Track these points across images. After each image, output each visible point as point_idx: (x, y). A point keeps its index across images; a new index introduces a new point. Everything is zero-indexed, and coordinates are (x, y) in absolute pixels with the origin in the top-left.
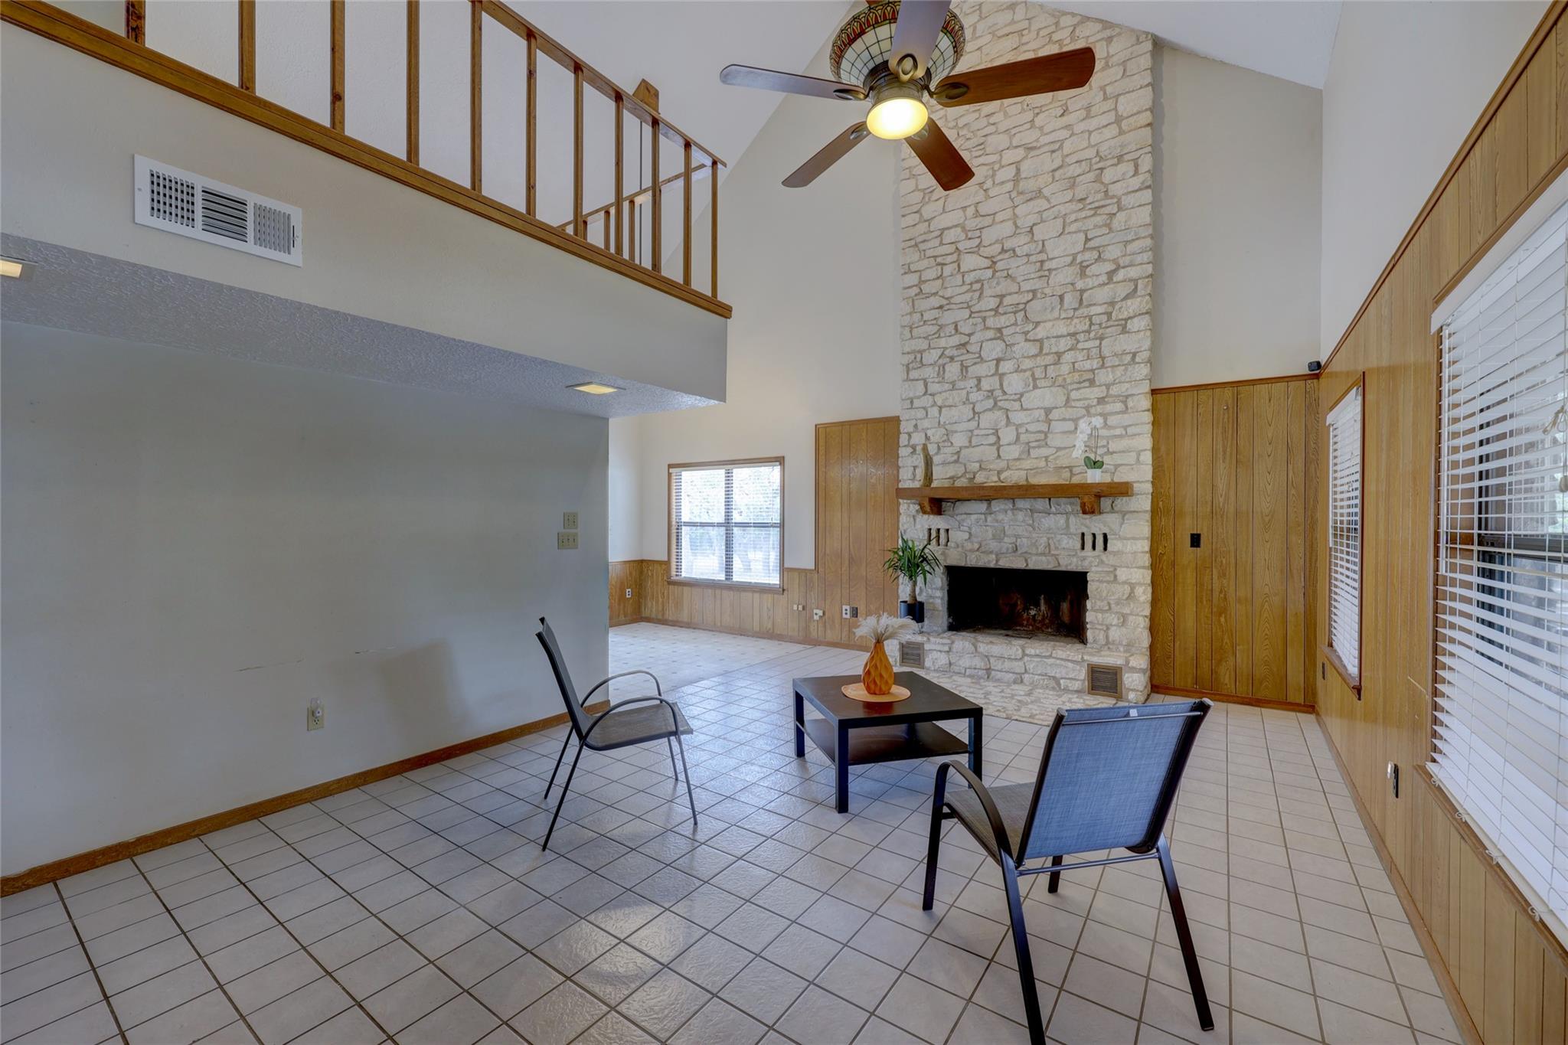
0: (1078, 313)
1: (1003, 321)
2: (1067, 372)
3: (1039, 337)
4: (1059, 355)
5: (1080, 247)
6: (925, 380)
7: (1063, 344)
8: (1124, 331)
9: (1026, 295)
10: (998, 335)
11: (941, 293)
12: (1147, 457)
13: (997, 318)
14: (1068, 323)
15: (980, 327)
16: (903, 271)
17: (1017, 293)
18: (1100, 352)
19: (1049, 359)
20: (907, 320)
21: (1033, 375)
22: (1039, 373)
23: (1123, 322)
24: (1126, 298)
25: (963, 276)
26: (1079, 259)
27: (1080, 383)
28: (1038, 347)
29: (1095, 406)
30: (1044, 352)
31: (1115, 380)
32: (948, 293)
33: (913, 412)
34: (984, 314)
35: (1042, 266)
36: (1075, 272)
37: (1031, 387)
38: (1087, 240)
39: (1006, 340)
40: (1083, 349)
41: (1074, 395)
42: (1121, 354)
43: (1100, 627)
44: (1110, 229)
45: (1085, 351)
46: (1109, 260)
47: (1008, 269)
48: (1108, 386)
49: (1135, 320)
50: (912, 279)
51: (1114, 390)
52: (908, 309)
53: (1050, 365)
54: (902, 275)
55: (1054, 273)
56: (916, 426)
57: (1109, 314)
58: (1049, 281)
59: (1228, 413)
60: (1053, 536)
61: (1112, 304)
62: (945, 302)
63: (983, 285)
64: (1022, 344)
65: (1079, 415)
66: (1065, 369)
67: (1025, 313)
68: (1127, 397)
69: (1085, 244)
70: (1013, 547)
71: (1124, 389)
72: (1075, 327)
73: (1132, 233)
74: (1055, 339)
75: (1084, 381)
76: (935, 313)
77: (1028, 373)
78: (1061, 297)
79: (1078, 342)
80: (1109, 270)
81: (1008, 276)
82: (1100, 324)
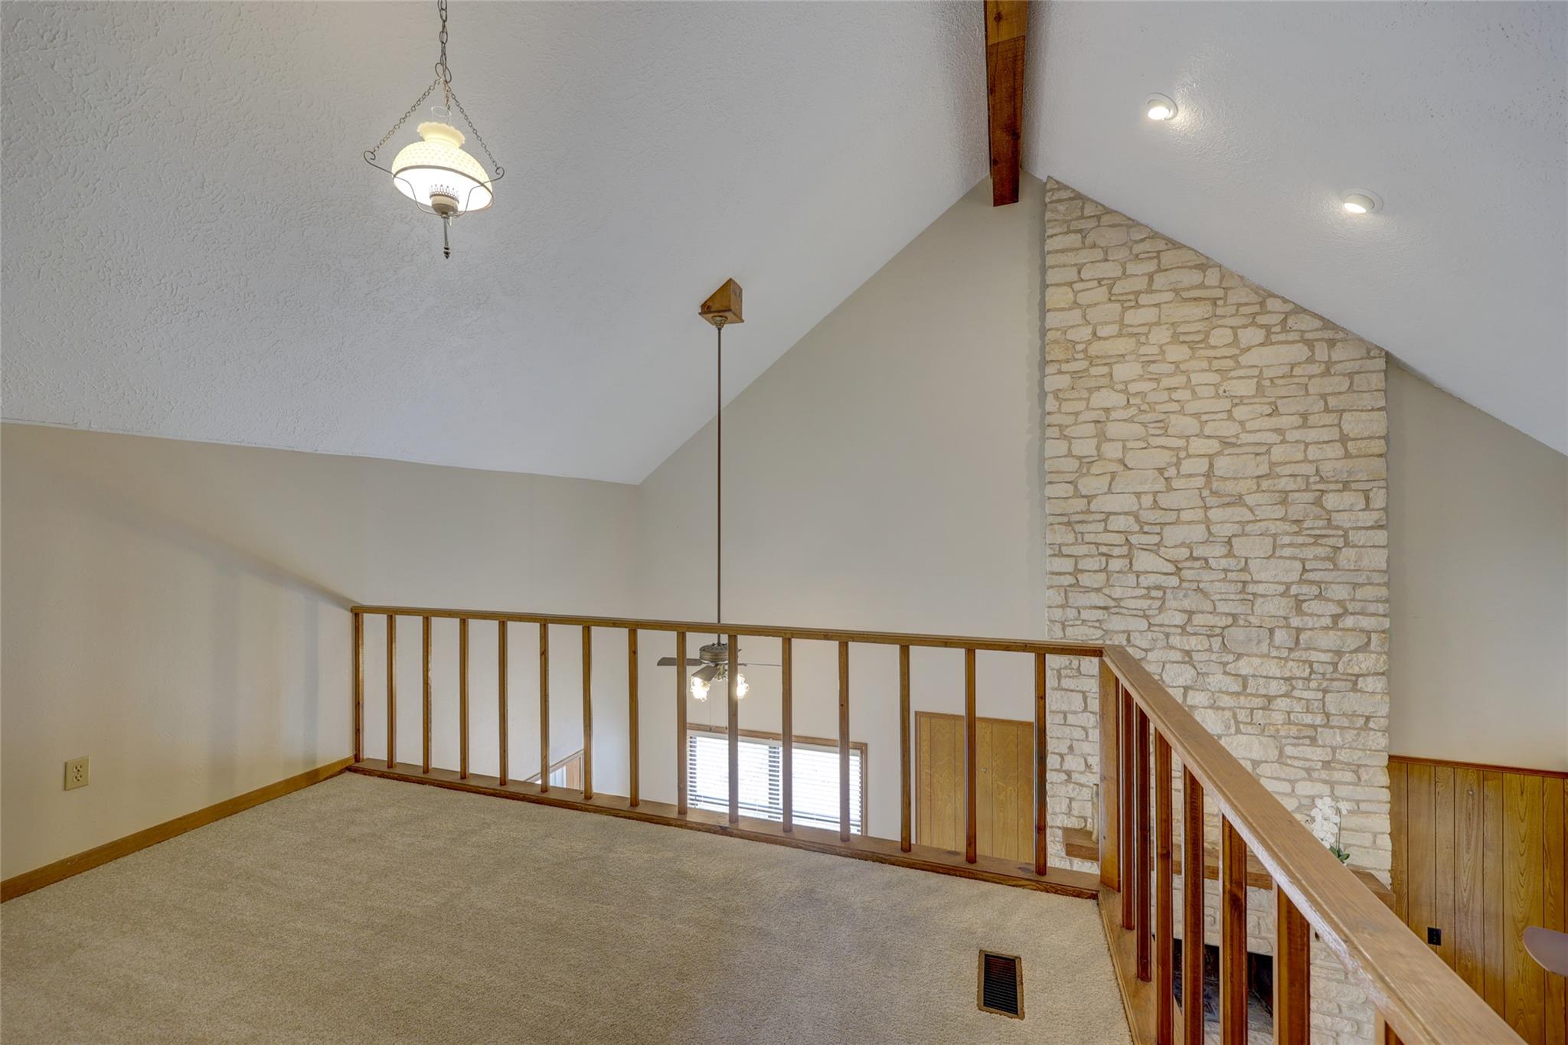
0: (1295, 655)
1: (1193, 643)
2: (1281, 722)
3: (1243, 672)
4: (1270, 699)
5: (1295, 576)
6: (1083, 693)
7: (1275, 688)
8: (1354, 688)
9: (1224, 618)
10: (1187, 659)
11: (1106, 591)
12: (1386, 842)
13: (1185, 638)
14: (1282, 664)
15: (1161, 643)
16: (1049, 552)
17: (1211, 613)
18: (1324, 706)
19: (1258, 702)
20: (1058, 614)
21: (1235, 716)
22: (1242, 716)
23: (1354, 678)
24: (1357, 651)
25: (1138, 577)
26: (1294, 590)
27: (1297, 738)
28: (1241, 684)
29: (1317, 770)
30: (1248, 691)
31: (1344, 745)
32: (1117, 593)
33: (1067, 730)
34: (1167, 630)
35: (1244, 587)
36: (1290, 605)
37: (1233, 730)
38: (1304, 570)
39: (1197, 667)
40: (1301, 699)
41: (1289, 750)
42: (1351, 715)
43: (1328, 1033)
44: (1335, 565)
45: (1303, 702)
46: (1333, 601)
47: (1198, 582)
48: (1334, 749)
49: (1370, 679)
50: (1067, 565)
51: (1343, 755)
52: (1060, 600)
53: (1257, 709)
54: (1050, 556)
55: (1260, 600)
56: (1071, 748)
57: (1335, 665)
58: (1254, 608)
59: (1473, 799)
60: (1265, 915)
61: (1339, 653)
62: (1112, 603)
63: (1165, 593)
64: (1220, 677)
65: (1299, 777)
66: (1278, 718)
67: (1223, 639)
68: (1359, 766)
69: (1301, 575)
70: (1211, 921)
71: (1355, 758)
72: (1291, 670)
73: (1364, 577)
74: (1264, 680)
75: (1304, 737)
76: (1099, 614)
77: (1228, 714)
78: (1271, 631)
79: (1294, 688)
80: (1334, 613)
81: (1198, 589)
82: (1323, 674)
